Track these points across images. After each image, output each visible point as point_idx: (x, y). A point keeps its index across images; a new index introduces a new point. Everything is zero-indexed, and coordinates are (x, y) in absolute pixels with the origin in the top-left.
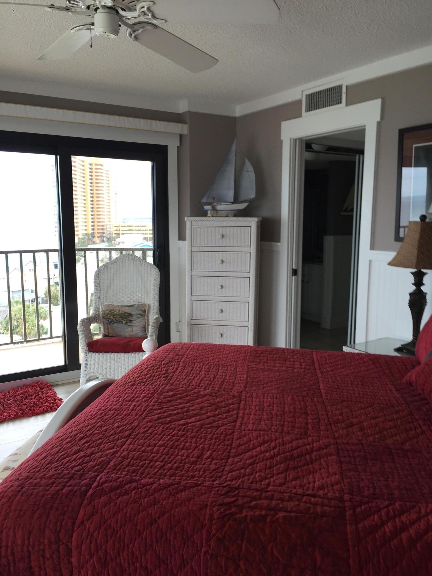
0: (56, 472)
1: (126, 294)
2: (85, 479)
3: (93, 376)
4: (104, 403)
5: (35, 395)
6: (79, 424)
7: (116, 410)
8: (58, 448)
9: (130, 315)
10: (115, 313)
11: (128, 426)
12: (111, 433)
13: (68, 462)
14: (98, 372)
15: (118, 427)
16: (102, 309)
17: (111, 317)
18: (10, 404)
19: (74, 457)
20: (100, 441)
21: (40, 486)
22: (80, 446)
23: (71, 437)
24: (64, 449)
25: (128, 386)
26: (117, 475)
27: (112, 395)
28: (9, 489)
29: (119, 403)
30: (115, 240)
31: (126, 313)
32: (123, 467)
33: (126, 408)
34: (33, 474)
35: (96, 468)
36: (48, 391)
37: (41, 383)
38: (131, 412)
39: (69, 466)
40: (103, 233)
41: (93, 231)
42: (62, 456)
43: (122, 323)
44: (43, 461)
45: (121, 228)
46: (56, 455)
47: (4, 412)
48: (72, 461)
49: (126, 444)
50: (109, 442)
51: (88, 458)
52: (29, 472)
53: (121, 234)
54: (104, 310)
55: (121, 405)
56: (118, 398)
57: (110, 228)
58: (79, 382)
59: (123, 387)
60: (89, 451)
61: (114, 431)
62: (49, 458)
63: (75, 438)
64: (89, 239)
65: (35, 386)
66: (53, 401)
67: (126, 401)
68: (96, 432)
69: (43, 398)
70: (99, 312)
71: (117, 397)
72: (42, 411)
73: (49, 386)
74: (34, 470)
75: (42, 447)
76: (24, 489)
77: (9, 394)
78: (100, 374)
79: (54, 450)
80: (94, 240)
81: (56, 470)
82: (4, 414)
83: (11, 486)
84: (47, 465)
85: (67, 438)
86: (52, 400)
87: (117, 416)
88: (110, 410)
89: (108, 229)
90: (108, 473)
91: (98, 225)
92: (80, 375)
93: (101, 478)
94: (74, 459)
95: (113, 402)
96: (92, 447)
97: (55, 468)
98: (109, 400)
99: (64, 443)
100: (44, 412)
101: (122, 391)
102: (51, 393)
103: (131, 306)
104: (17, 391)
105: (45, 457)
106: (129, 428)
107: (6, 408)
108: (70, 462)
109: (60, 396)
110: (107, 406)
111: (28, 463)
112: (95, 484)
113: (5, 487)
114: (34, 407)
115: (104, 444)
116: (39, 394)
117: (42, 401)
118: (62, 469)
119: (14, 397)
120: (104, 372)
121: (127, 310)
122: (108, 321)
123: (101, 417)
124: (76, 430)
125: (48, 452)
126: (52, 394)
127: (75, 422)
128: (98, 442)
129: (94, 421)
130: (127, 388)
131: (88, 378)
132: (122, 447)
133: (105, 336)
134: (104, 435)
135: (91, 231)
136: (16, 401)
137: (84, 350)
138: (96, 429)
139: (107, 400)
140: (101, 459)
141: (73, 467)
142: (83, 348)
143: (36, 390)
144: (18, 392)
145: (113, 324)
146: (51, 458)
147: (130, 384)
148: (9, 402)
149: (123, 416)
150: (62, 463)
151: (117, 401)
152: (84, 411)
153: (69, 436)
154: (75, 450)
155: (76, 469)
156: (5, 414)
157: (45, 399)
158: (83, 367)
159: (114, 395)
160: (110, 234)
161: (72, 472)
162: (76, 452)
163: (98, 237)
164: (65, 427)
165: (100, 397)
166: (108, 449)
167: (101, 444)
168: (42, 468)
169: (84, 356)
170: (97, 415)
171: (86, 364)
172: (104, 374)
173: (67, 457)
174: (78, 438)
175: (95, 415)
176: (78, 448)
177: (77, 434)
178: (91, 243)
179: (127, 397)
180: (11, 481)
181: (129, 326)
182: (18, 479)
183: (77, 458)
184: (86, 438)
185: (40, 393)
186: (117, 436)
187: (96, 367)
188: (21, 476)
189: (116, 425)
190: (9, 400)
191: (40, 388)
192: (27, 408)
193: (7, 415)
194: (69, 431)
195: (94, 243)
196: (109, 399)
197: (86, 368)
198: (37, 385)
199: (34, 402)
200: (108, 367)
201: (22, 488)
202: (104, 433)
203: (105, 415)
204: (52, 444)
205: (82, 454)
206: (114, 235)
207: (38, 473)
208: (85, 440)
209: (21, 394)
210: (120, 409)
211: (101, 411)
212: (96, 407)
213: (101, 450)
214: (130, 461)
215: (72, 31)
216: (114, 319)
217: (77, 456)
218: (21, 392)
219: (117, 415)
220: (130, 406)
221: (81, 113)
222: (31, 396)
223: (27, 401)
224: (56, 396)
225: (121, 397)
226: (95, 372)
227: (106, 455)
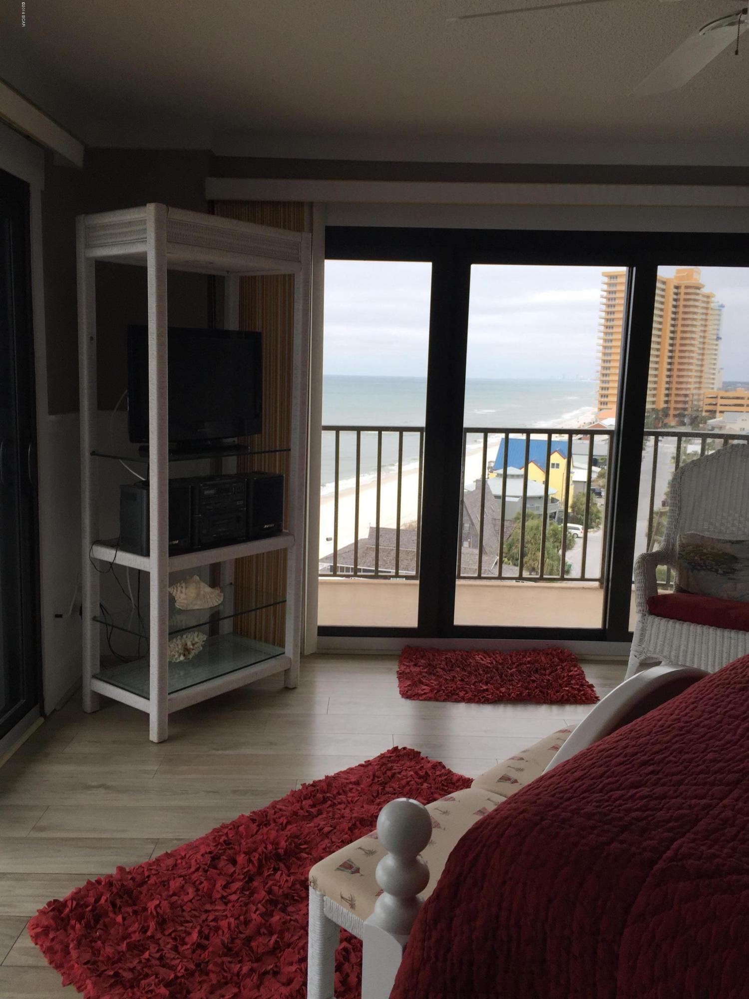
0: (599, 810)
1: (730, 518)
2: (651, 839)
3: (653, 658)
4: (685, 710)
5: (550, 670)
6: (639, 737)
7: (709, 729)
8: (603, 769)
9: (735, 559)
10: (705, 551)
11: (734, 764)
12: (700, 768)
13: (619, 798)
14: (662, 651)
15: (714, 761)
16: (681, 540)
17: (696, 558)
18: (512, 675)
19: (630, 794)
20: (679, 777)
21: (571, 826)
22: (641, 776)
23: (626, 756)
24: (613, 773)
25: (734, 688)
26: (713, 851)
27: (701, 699)
28: (520, 814)
29: (714, 717)
30: (705, 423)
31: (727, 554)
32: (723, 838)
33: (731, 729)
34: (561, 801)
35: (671, 824)
36: (572, 668)
37: (561, 652)
38: (739, 740)
39: (621, 805)
40: (685, 409)
41: (666, 406)
42: (609, 784)
43: (717, 571)
44: (577, 784)
45: (720, 401)
46: (600, 780)
47: (502, 686)
48: (627, 800)
49: (731, 796)
50: (695, 784)
51: (656, 802)
52: (553, 796)
53: (718, 412)
54: (683, 544)
55: (719, 722)
56: (714, 708)
57: (699, 400)
58: (625, 663)
59: (724, 689)
60: (659, 790)
61: (707, 767)
62: (587, 782)
63: (633, 760)
64: (656, 418)
65: (551, 654)
66: (578, 687)
67: (730, 717)
68: (671, 758)
69: (563, 678)
70: (674, 545)
71: (712, 705)
72: (560, 698)
73: (576, 660)
74: (562, 795)
75: (575, 759)
76: (544, 823)
77: (511, 659)
78: (665, 657)
79: (595, 769)
80: (666, 421)
81: (598, 807)
82: (501, 689)
83: (524, 811)
84: (583, 793)
85: (618, 756)
86: (578, 684)
87: (711, 741)
88: (697, 725)
89: (696, 403)
90: (694, 840)
91: (677, 395)
92: (630, 651)
93: (680, 847)
94: (631, 797)
95: (703, 711)
96: (663, 785)
97: (597, 802)
98: (696, 707)
99: (613, 762)
100: (562, 701)
101: (722, 696)
102: (576, 671)
103: (738, 542)
104: (524, 657)
105: (579, 779)
106: (736, 769)
107: (504, 679)
108: (624, 800)
109: (590, 680)
110: (691, 717)
111: (551, 780)
112: (669, 854)
113: (515, 809)
114: (548, 689)
115: (687, 784)
116: (557, 670)
117: (560, 682)
118: (610, 808)
119: (518, 665)
120: (673, 654)
121: (729, 549)
122: (689, 563)
123: (681, 735)
124: (634, 746)
125: (585, 771)
126: (578, 675)
127: (632, 731)
128: (675, 778)
129: (668, 738)
130: (731, 693)
131: (643, 660)
132: (721, 799)
133: (680, 589)
134: (686, 768)
135: (663, 405)
136: (520, 672)
137: (640, 608)
138: (671, 754)
139: (692, 706)
140: (681, 811)
141: (629, 810)
142: (639, 604)
143: (553, 662)
144: (525, 659)
145: (699, 570)
146: (591, 782)
147: (738, 686)
148: (510, 671)
149: (722, 742)
150: (610, 797)
151: (710, 712)
152: (649, 715)
153: (621, 753)
154: (632, 779)
155: (634, 814)
156: (503, 690)
157: (566, 679)
158: (635, 639)
159: (705, 699)
160: (697, 410)
161: (627, 819)
162: (634, 786)
163: (675, 416)
164: (614, 734)
165: (677, 697)
166: (696, 797)
167: (680, 783)
168: (575, 795)
169: (640, 619)
170: (674, 728)
171: (642, 635)
172: (673, 658)
173: (617, 789)
174: (639, 761)
175: (669, 727)
176: (638, 778)
177: (636, 754)
178: (660, 425)
179: (732, 709)
180: (524, 802)
181: (730, 579)
182: (535, 802)
183: (638, 795)
184: (653, 764)
185: (559, 667)
186: (713, 778)
187: (660, 643)
188: (540, 798)
189: (710, 756)
190: (510, 670)
191: (559, 659)
192: (536, 688)
193: (505, 692)
194: (623, 743)
195: (665, 426)
196: (695, 705)
197: (641, 641)
198: (554, 653)
199: (548, 680)
200: (682, 647)
201: (542, 819)
202: (686, 764)
203: (688, 732)
204: (591, 759)
205: (645, 791)
206: (704, 414)
207: (567, 803)
208: (651, 768)
209: (529, 662)
210: (718, 729)
211: (681, 724)
212: (671, 715)
213: (681, 794)
214: (738, 832)
215: (701, 34)
216: (702, 562)
217: (636, 793)
218: (529, 659)
219: (711, 738)
220: (738, 727)
221: (685, 188)
222: (545, 670)
223: (537, 676)
224: (584, 678)
225: (719, 707)
226: (658, 650)
227: (690, 806)
